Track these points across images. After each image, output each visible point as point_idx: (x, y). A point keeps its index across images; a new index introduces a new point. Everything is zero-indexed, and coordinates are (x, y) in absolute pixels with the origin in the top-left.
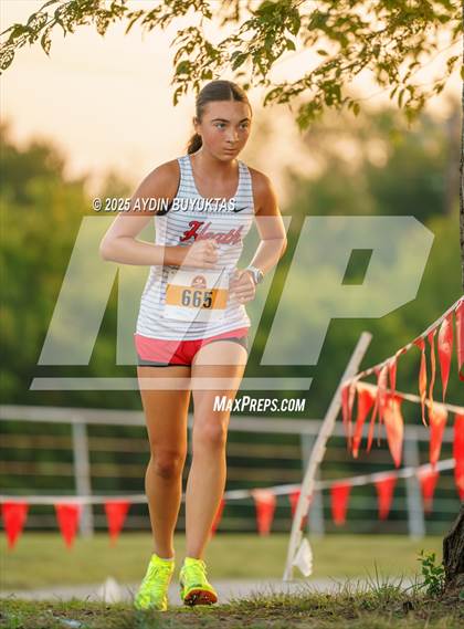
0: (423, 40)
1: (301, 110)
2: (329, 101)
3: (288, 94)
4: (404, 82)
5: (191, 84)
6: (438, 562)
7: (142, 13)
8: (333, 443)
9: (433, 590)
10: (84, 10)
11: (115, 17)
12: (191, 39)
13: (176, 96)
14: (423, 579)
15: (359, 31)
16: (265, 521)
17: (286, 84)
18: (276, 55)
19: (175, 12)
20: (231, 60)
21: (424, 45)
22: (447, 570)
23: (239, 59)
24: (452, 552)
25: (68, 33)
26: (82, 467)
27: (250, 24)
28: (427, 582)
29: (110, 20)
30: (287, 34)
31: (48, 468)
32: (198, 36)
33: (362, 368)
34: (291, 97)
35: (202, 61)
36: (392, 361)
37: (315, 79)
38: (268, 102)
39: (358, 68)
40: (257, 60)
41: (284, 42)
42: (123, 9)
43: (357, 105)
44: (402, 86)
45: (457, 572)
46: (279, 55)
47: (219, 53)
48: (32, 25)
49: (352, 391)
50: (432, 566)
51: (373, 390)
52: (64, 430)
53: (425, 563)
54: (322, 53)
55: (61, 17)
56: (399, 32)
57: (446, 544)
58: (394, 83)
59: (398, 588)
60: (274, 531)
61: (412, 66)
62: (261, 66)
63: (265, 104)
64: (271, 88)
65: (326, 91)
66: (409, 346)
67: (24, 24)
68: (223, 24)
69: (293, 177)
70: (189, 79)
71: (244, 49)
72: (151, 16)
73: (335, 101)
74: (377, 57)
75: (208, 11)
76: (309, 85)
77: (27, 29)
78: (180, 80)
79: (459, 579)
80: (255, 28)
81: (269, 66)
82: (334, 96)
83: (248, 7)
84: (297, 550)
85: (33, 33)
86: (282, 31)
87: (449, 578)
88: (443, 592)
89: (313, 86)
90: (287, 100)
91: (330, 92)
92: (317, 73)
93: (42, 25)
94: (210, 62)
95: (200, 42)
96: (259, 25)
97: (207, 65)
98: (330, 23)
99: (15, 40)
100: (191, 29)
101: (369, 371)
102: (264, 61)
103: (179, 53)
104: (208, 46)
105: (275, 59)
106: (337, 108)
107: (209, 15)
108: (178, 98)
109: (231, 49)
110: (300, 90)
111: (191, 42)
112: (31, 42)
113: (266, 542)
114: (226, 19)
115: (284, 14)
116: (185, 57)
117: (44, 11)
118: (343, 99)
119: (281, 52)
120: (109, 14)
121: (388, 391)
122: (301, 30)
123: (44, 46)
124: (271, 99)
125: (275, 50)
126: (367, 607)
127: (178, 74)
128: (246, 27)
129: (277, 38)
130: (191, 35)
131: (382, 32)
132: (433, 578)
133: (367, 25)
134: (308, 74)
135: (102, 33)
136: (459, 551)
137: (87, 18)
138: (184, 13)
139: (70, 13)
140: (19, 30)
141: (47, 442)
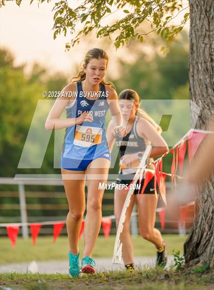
0: (175, 3)
1: (117, 39)
2: (128, 35)
3: (108, 32)
4: (164, 26)
5: (62, 29)
6: (181, 255)
9: (179, 268)
13: (55, 34)
14: (174, 263)
17: (108, 27)
18: (102, 15)
20: (80, 18)
21: (176, 6)
22: (186, 258)
23: (84, 17)
24: (187, 250)
25: (2, 5)
26: (23, 205)
28: (176, 264)
30: (107, 4)
31: (8, 206)
32: (65, 5)
33: (147, 162)
34: (110, 33)
35: (67, 17)
36: (161, 159)
37: (121, 25)
40: (93, 17)
41: (106, 9)
43: (142, 37)
44: (163, 28)
45: (190, 259)
46: (103, 15)
47: (75, 14)
50: (178, 257)
53: (175, 256)
54: (126, 11)
57: (185, 246)
58: (159, 26)
61: (167, 18)
62: (95, 21)
63: (98, 37)
64: (101, 28)
65: (127, 30)
66: (167, 153)
69: (122, 63)
70: (61, 27)
71: (86, 12)
73: (131, 35)
74: (150, 14)
76: (119, 28)
78: (57, 27)
79: (191, 263)
80: (91, 2)
81: (98, 20)
84: (118, 249)
86: (105, 3)
87: (187, 262)
88: (183, 269)
89: (121, 28)
90: (108, 35)
92: (122, 22)
94: (71, 18)
95: (66, 8)
97: (69, 20)
100: (62, 2)
101: (150, 164)
102: (96, 18)
103: (56, 14)
104: (70, 10)
106: (132, 38)
108: (56, 35)
109: (81, 12)
110: (114, 30)
111: (62, 8)
116: (59, 15)
118: (135, 34)
119: (105, 13)
124: (100, 34)
125: (102, 13)
126: (148, 278)
127: (56, 24)
128: (87, 2)
129: (102, 7)
130: (62, 5)
131: (152, 2)
132: (179, 262)
134: (118, 22)
135: (19, 5)
136: (191, 249)
141: (7, 194)
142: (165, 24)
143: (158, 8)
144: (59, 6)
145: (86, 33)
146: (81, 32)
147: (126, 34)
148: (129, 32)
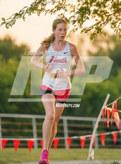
1: (91, 35)
2: (98, 32)
3: (87, 31)
4: (118, 27)
7: (49, 10)
8: (100, 123)
10: (34, 9)
11: (42, 11)
12: (62, 17)
15: (106, 14)
16: (83, 144)
17: (87, 28)
18: (84, 21)
19: (57, 10)
20: (72, 22)
23: (74, 22)
25: (30, 15)
26: (35, 130)
27: (77, 13)
29: (41, 12)
30: (87, 15)
31: (26, 130)
32: (63, 16)
33: (108, 104)
34: (88, 31)
36: (116, 102)
37: (94, 27)
38: (82, 32)
39: (106, 24)
40: (79, 22)
41: (86, 17)
42: (44, 9)
43: (105, 33)
44: (117, 29)
46: (85, 21)
47: (69, 20)
48: (20, 13)
49: (105, 110)
51: (111, 109)
52: (30, 120)
54: (97, 20)
55: (28, 11)
56: (117, 14)
58: (115, 28)
59: (118, 163)
60: (85, 147)
61: (120, 23)
62: (80, 23)
63: (81, 33)
64: (83, 29)
65: (97, 30)
66: (120, 98)
67: (18, 13)
68: (70, 13)
71: (75, 19)
72: (51, 11)
73: (100, 32)
74: (110, 21)
75: (66, 10)
76: (93, 28)
77: (19, 14)
81: (82, 24)
82: (99, 31)
83: (77, 8)
84: (91, 152)
85: (21, 15)
86: (86, 14)
89: (94, 28)
91: (98, 30)
92: (95, 25)
93: (23, 13)
95: (64, 17)
96: (79, 13)
98: (98, 12)
99: (16, 17)
100: (62, 14)
101: (110, 104)
102: (81, 22)
104: (66, 19)
105: (84, 22)
106: (100, 34)
107: (66, 11)
109: (72, 19)
110: (90, 29)
112: (20, 18)
113: (83, 150)
114: (71, 12)
115: (86, 10)
117: (23, 10)
118: (102, 32)
119: (86, 20)
120: (40, 11)
121: (115, 110)
122: (91, 14)
123: (23, 19)
124: (83, 32)
125: (84, 19)
128: (76, 13)
129: (84, 16)
131: (112, 14)
133: (108, 13)
134: (93, 25)
135: (39, 15)
137: (35, 12)
138: (60, 10)
139: (30, 10)
140: (17, 14)
141: (26, 124)
142: (119, 26)
143: (115, 17)
144: (60, 16)
145: (74, 32)
146: (71, 31)
147: (97, 32)
148: (98, 31)
